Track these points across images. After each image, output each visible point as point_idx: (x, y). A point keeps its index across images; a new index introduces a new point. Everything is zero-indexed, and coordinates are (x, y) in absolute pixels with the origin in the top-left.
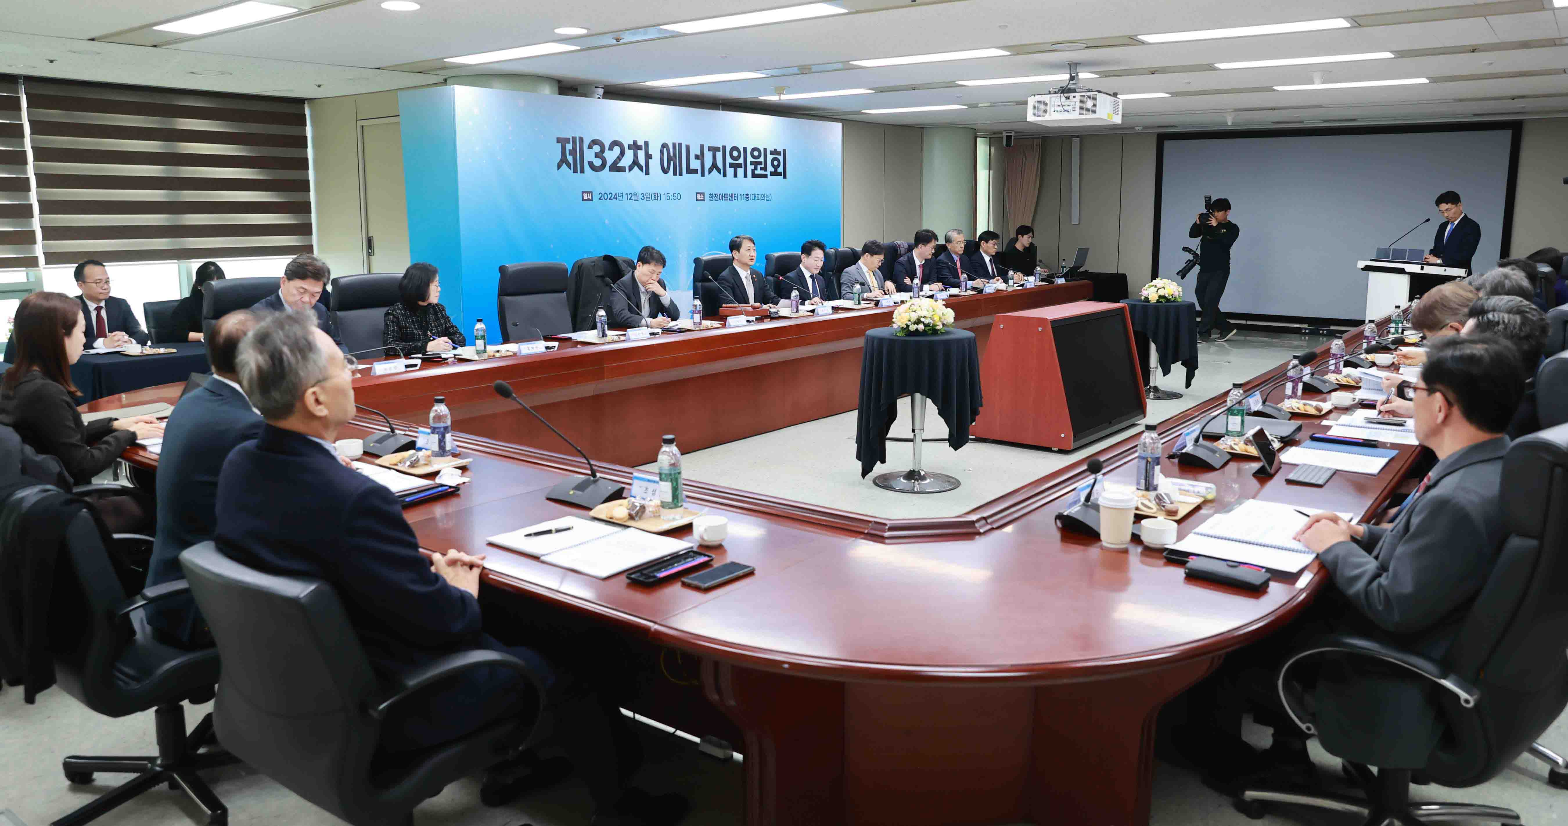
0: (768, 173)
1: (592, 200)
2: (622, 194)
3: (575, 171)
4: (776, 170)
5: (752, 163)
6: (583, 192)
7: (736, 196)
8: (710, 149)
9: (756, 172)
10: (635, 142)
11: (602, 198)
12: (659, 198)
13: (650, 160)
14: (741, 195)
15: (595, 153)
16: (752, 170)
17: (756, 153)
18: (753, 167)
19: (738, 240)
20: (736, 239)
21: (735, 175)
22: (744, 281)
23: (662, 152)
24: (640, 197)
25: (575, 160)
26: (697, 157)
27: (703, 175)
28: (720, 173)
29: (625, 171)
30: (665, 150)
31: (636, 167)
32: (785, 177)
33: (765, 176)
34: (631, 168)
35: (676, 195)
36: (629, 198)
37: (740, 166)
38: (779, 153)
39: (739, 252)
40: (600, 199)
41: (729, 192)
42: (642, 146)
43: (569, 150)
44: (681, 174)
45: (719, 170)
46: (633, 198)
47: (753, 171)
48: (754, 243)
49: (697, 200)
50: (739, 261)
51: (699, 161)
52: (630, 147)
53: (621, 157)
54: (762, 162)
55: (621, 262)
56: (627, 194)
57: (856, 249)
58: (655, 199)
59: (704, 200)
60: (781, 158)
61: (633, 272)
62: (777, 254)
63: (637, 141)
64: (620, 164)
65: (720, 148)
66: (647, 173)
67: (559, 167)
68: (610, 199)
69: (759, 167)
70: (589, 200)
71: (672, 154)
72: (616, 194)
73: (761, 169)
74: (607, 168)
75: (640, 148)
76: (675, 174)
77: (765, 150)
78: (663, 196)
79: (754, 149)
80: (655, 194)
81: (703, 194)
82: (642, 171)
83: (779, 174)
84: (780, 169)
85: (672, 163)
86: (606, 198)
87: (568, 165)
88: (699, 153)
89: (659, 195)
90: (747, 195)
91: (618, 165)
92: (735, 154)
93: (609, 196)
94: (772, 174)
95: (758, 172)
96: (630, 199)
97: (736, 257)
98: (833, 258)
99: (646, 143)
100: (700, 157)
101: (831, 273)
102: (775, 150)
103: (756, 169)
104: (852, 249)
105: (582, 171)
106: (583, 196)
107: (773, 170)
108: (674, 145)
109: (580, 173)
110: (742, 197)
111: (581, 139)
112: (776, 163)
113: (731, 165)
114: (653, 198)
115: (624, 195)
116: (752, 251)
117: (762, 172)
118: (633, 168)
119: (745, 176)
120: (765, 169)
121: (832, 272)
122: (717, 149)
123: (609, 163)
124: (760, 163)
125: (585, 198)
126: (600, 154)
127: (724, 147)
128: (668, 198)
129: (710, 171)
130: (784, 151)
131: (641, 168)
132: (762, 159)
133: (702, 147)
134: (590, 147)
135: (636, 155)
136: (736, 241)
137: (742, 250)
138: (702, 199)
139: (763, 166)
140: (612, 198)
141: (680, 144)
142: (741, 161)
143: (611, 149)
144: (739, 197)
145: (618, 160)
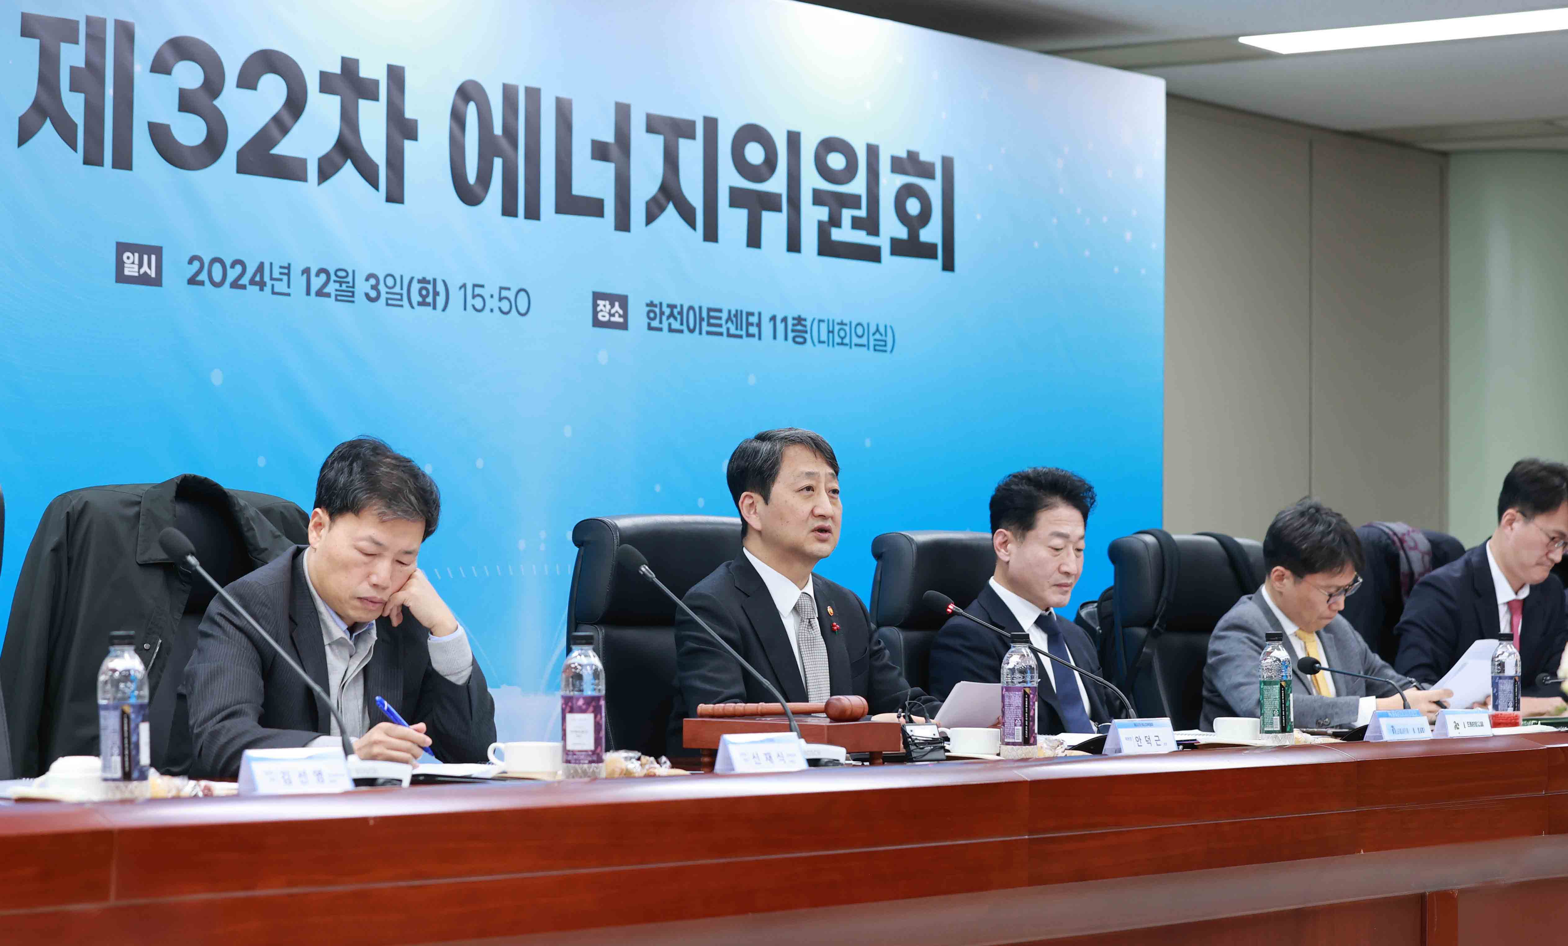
0: (883, 242)
1: (157, 282)
2: (287, 270)
3: (93, 158)
4: (914, 234)
5: (819, 198)
6: (122, 248)
7: (754, 319)
8: (653, 125)
9: (837, 235)
10: (349, 66)
11: (203, 276)
12: (441, 300)
13: (408, 144)
14: (773, 318)
15: (183, 94)
16: (821, 224)
17: (836, 161)
18: (823, 213)
19: (765, 447)
20: (755, 444)
21: (754, 239)
22: (790, 624)
23: (458, 118)
24: (363, 287)
25: (93, 113)
26: (600, 151)
27: (623, 223)
28: (692, 224)
29: (305, 179)
30: (471, 112)
31: (349, 162)
32: (949, 265)
33: (872, 254)
34: (326, 172)
35: (511, 295)
36: (314, 288)
37: (770, 202)
38: (926, 171)
39: (766, 499)
40: (192, 281)
41: (728, 305)
42: (376, 83)
43: (73, 70)
44: (533, 213)
45: (687, 213)
46: (332, 288)
47: (823, 230)
48: (831, 461)
49: (597, 323)
50: (767, 538)
51: (608, 170)
52: (327, 83)
53: (286, 118)
54: (858, 197)
55: (251, 512)
56: (306, 271)
57: (1240, 540)
58: (422, 304)
59: (624, 326)
60: (933, 188)
61: (299, 552)
62: (922, 537)
63: (356, 62)
64: (285, 148)
65: (693, 124)
66: (395, 196)
67: (25, 134)
68: (235, 285)
69: (847, 215)
70: (143, 280)
71: (498, 130)
72: (260, 268)
73: (857, 223)
74: (229, 156)
75: (368, 90)
76: (509, 210)
77: (873, 152)
78: (456, 297)
79: (829, 145)
80: (423, 281)
81: (623, 301)
82: (375, 186)
83: (927, 251)
84: (931, 234)
85: (498, 163)
86: (217, 277)
87: (66, 131)
88: (608, 136)
89: (440, 288)
90: (799, 320)
91: (275, 151)
92: (755, 154)
93: (232, 274)
94: (899, 248)
95: (844, 234)
96: (320, 293)
97: (754, 522)
98: (1149, 572)
99: (396, 75)
100: (615, 152)
101: (1142, 632)
102: (912, 156)
103: (835, 221)
104: (1226, 543)
105: (123, 161)
106: (120, 265)
107: (902, 233)
108: (509, 94)
109: (115, 165)
110: (780, 327)
111: (126, 32)
112: (913, 207)
113: (738, 198)
114: (416, 298)
115: (296, 272)
116: (824, 497)
117: (861, 237)
118: (337, 169)
119: (794, 245)
120: (870, 224)
121: (1148, 625)
122: (684, 129)
123: (238, 137)
124: (853, 201)
125: (131, 270)
126: (204, 98)
127: (711, 124)
128: (478, 303)
129: (653, 213)
130: (948, 164)
131: (368, 172)
132: (858, 186)
133: (623, 113)
134: (160, 66)
135: (349, 119)
136: (756, 452)
137: (780, 489)
138: (617, 319)
139: (862, 213)
140: (245, 281)
141: (533, 95)
142: (777, 184)
143: (248, 80)
144: (767, 327)
145: (275, 132)
